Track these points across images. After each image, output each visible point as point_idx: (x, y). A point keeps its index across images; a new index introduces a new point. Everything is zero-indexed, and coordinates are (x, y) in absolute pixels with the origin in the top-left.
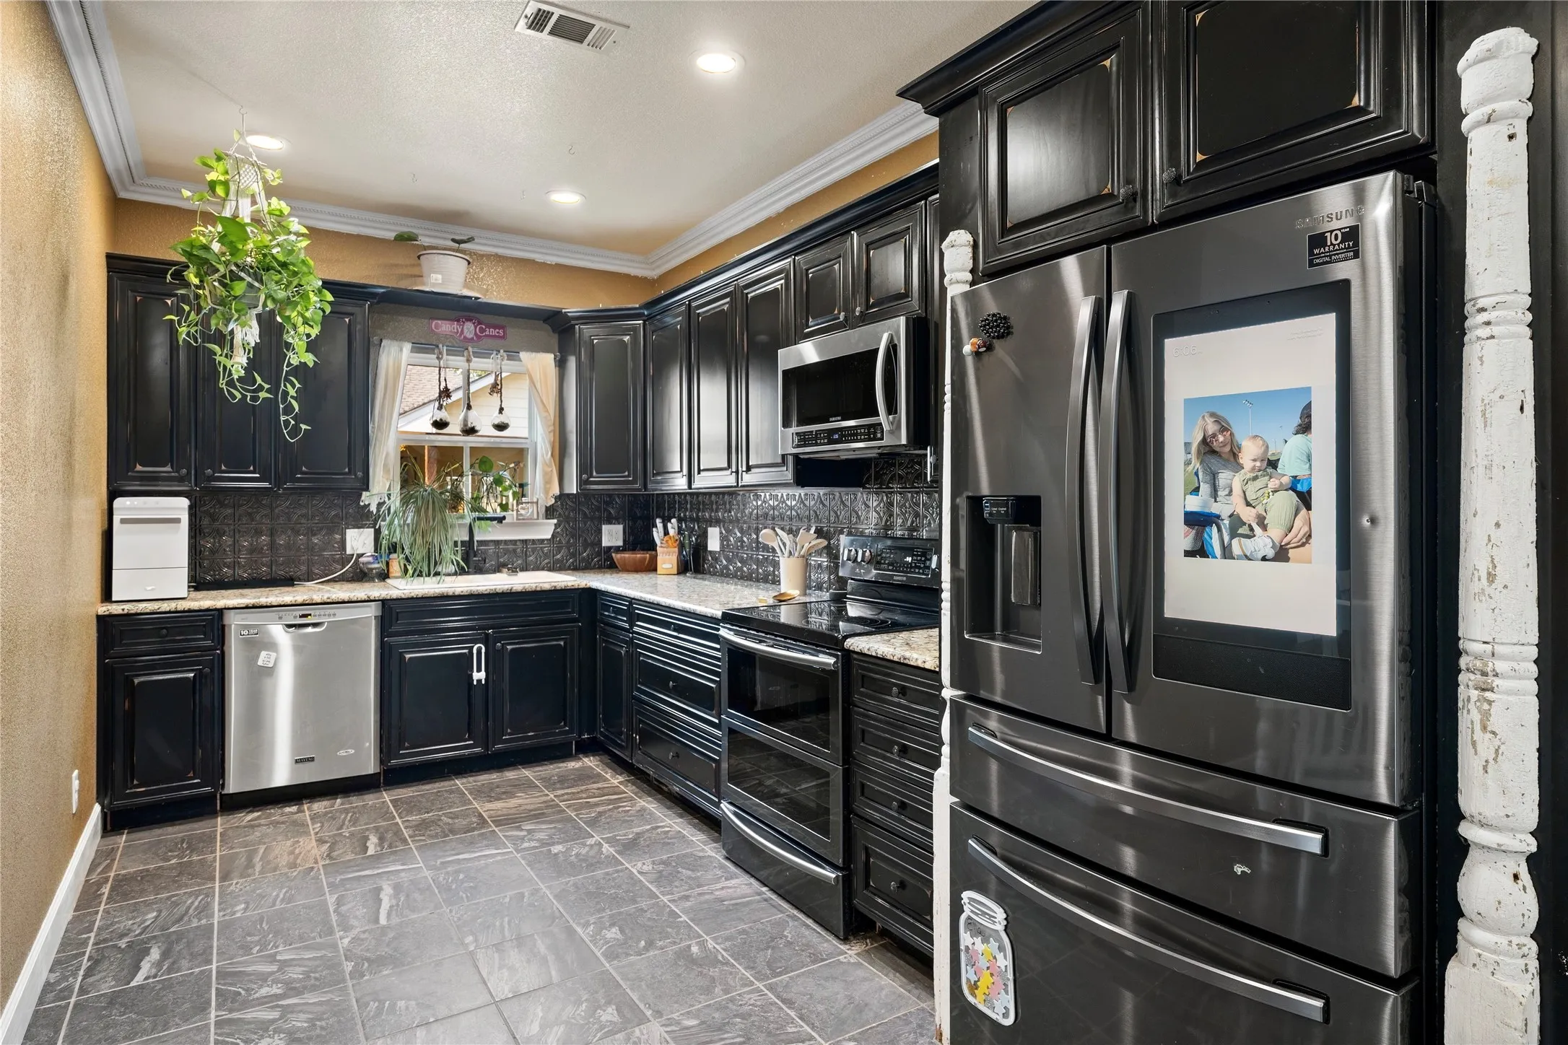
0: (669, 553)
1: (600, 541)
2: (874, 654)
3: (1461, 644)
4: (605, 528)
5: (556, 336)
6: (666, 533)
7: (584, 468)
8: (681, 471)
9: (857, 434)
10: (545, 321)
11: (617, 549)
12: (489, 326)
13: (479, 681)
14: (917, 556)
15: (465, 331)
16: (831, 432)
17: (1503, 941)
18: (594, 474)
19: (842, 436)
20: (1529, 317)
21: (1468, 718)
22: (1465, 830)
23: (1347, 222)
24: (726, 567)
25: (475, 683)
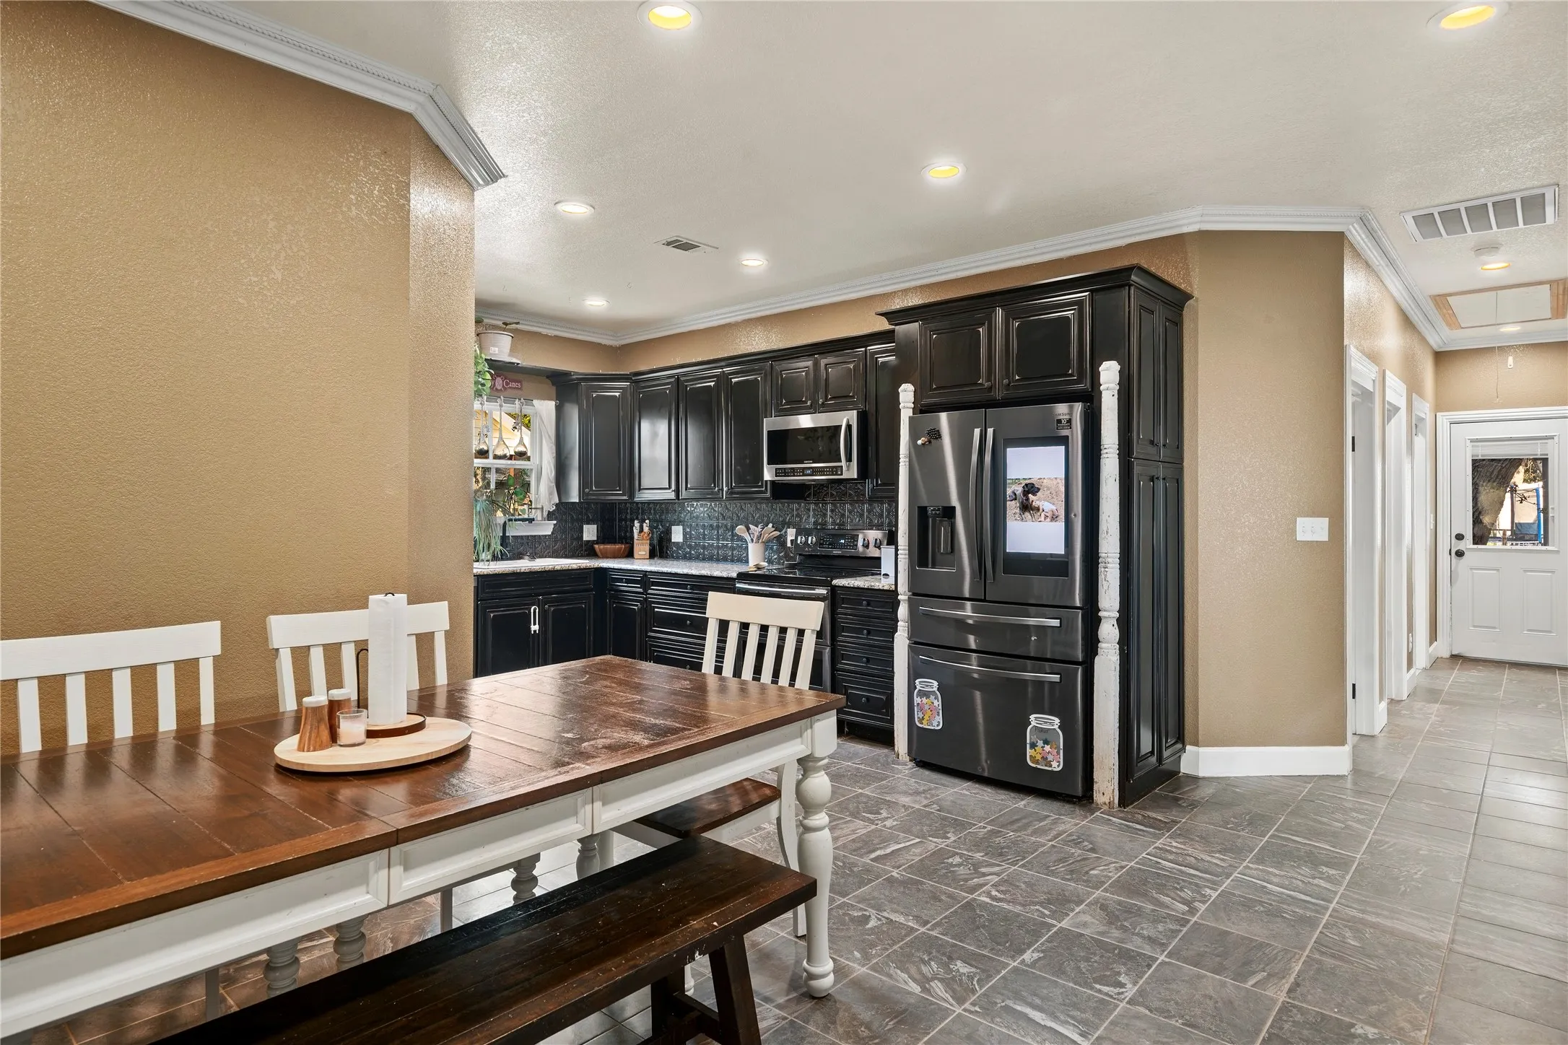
0: (643, 544)
1: (582, 537)
2: (852, 586)
3: (1100, 555)
4: (585, 527)
5: (554, 388)
6: (641, 530)
7: (584, 484)
8: (670, 488)
9: (824, 471)
10: (548, 377)
11: (593, 542)
12: (513, 381)
13: (535, 631)
14: (848, 539)
15: (497, 384)
16: (804, 469)
17: (1110, 645)
18: (594, 488)
19: (813, 472)
20: (1118, 452)
21: (1101, 577)
22: (1101, 614)
23: (1068, 417)
24: (690, 553)
25: (532, 633)
